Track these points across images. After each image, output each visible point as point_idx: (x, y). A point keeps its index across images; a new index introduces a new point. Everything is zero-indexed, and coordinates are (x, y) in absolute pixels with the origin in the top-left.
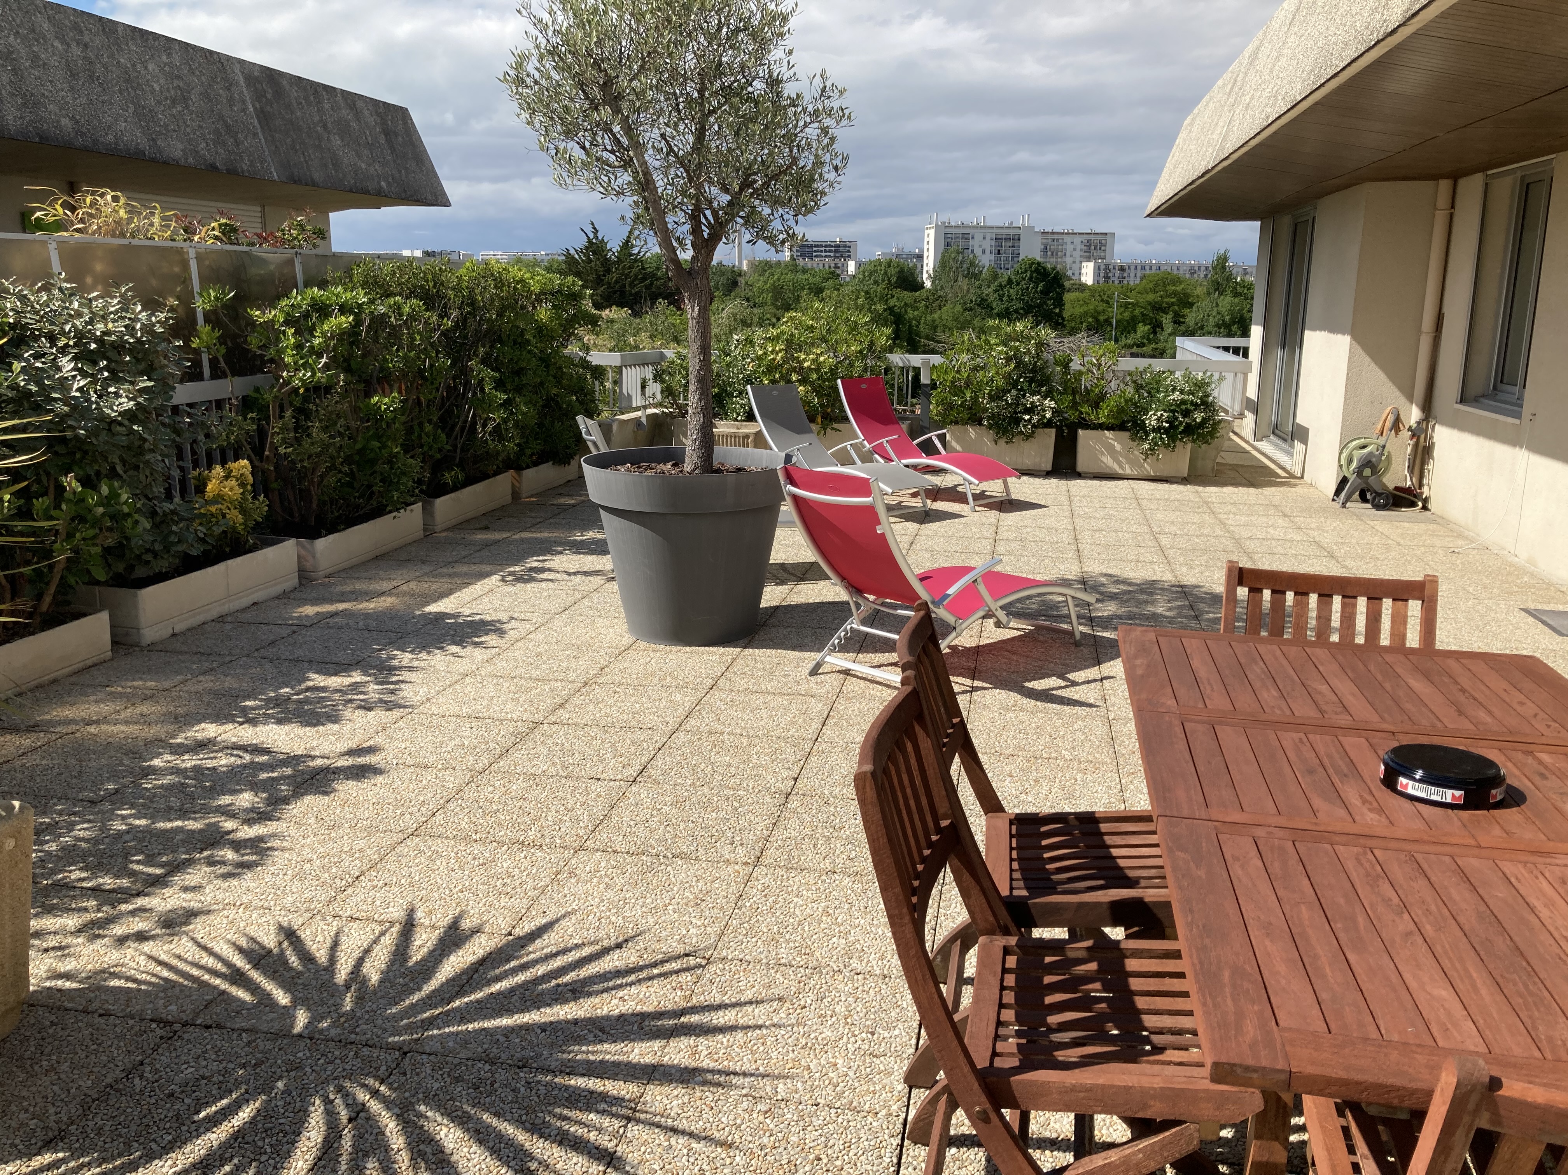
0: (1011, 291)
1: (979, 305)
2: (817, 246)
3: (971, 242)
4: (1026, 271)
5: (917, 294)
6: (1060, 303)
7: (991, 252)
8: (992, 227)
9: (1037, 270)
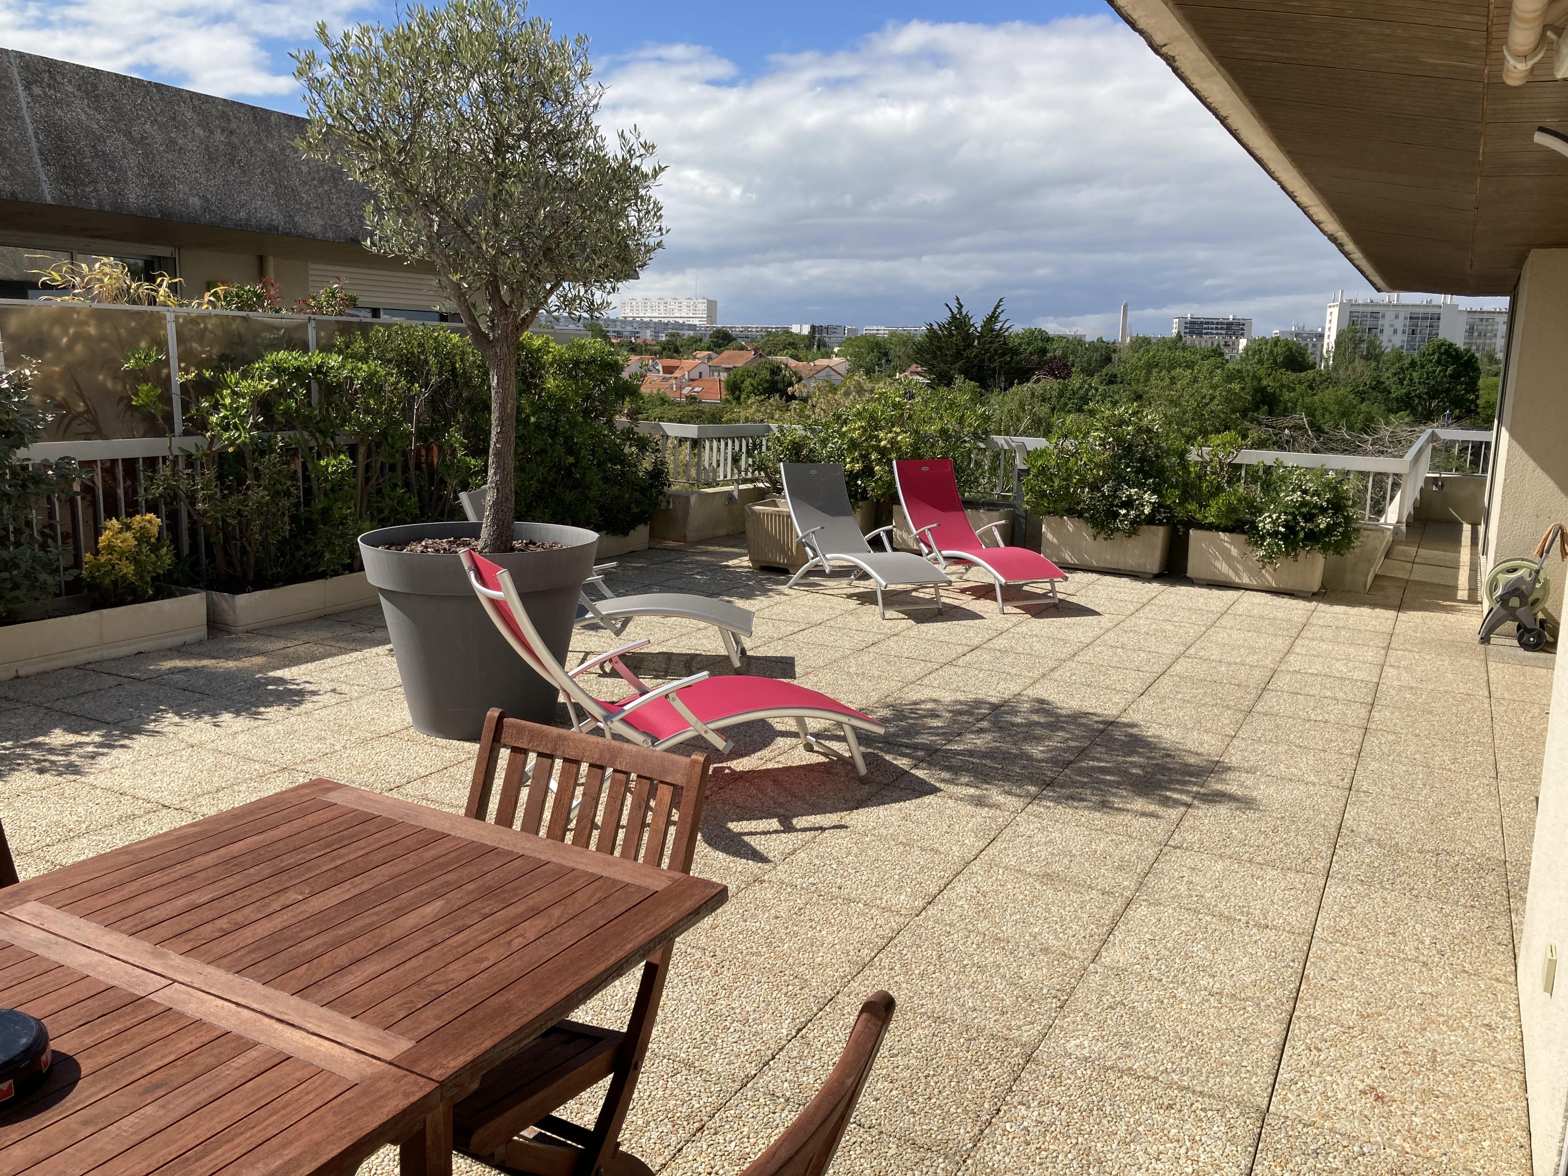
0: (1415, 374)
1: (1373, 389)
2: (1207, 323)
3: (1381, 322)
4: (1433, 354)
5: (1303, 374)
6: (1472, 387)
7: (1404, 332)
8: (1407, 306)
9: (1447, 352)
